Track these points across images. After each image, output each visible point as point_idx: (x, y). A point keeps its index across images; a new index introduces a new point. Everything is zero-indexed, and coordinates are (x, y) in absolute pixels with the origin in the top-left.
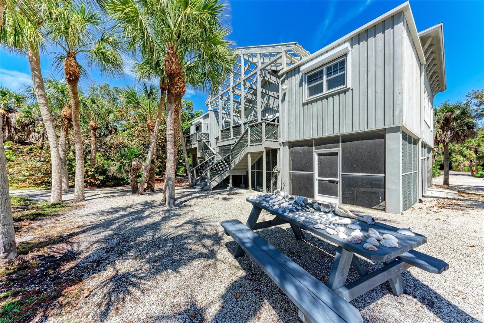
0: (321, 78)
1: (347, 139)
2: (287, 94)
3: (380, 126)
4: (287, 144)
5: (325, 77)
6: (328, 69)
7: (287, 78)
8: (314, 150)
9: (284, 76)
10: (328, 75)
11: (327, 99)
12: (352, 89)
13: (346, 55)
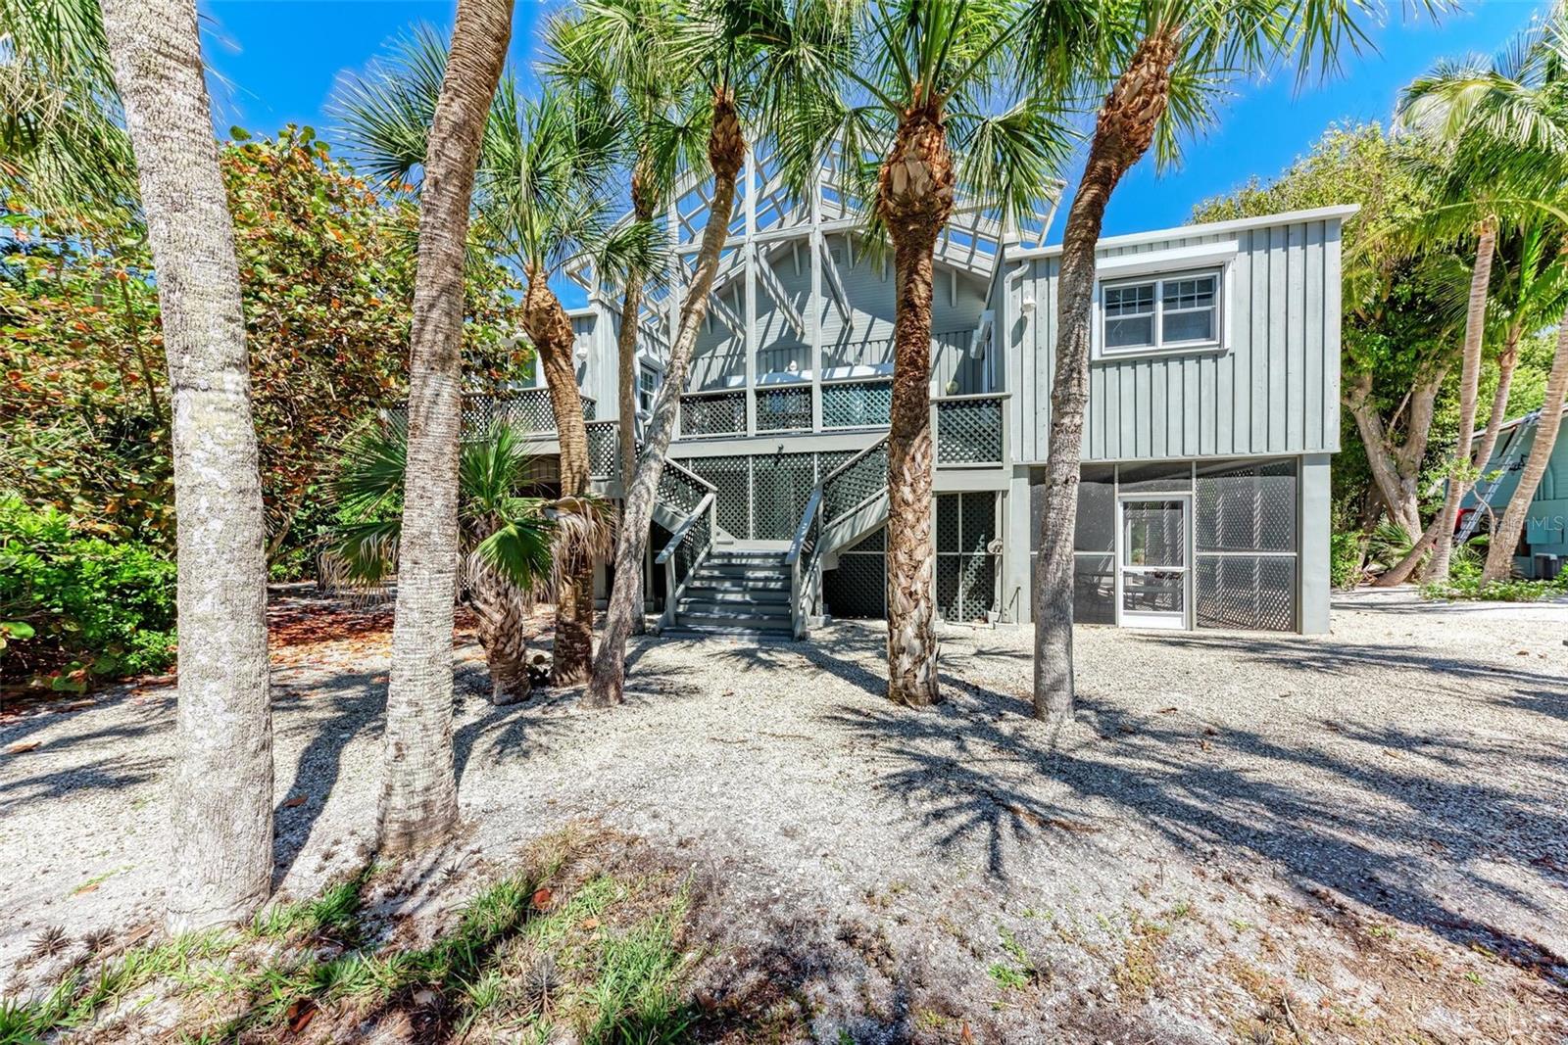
0: (1148, 304)
1: (1211, 469)
2: (1030, 324)
3: (1295, 449)
4: (1027, 471)
5: (1160, 305)
6: (1169, 288)
7: (1033, 275)
8: (1117, 494)
9: (1026, 267)
10: (1169, 302)
11: (1166, 365)
12: (1233, 354)
13: (1221, 268)
